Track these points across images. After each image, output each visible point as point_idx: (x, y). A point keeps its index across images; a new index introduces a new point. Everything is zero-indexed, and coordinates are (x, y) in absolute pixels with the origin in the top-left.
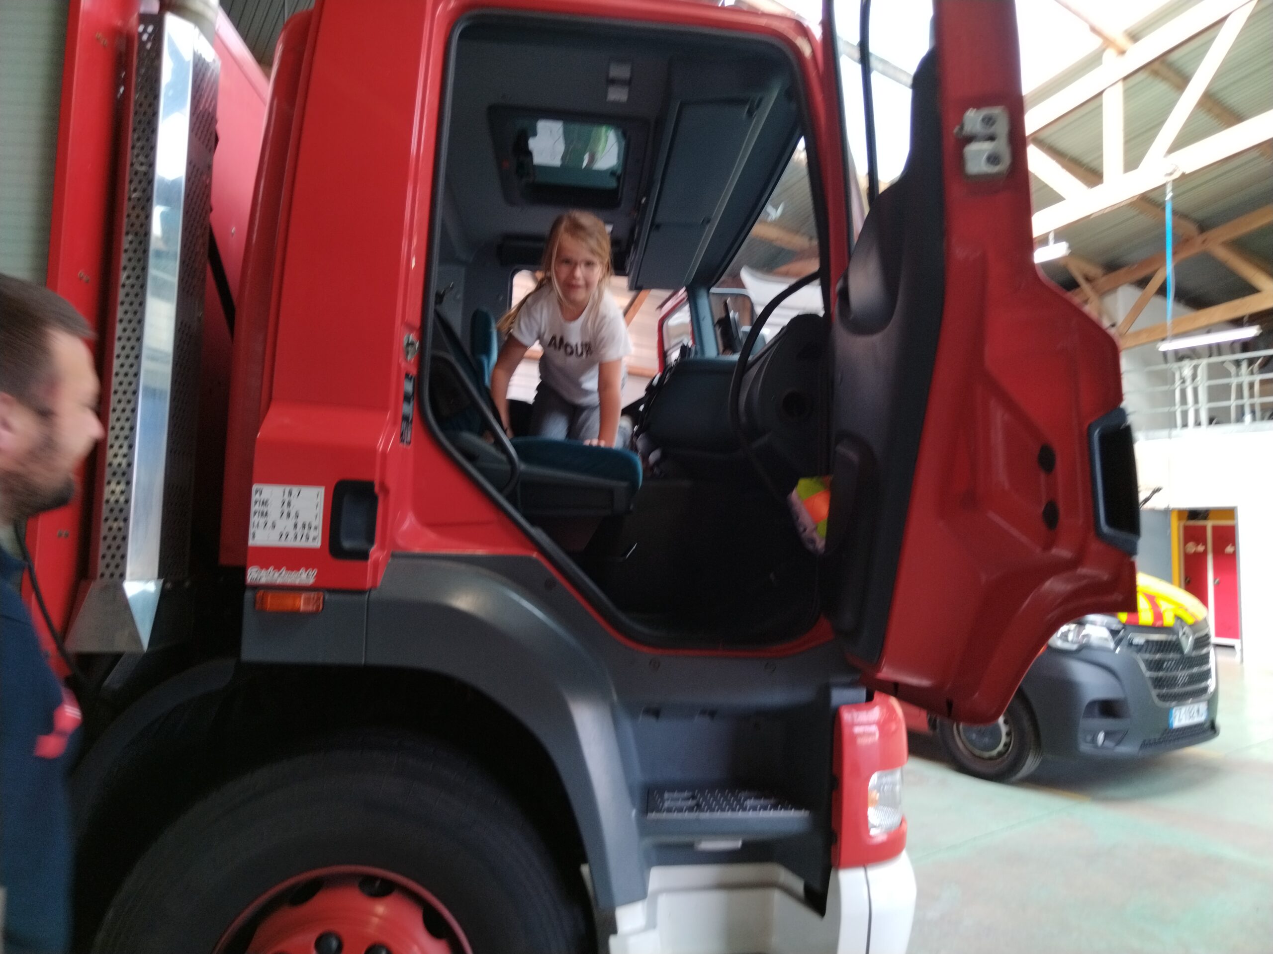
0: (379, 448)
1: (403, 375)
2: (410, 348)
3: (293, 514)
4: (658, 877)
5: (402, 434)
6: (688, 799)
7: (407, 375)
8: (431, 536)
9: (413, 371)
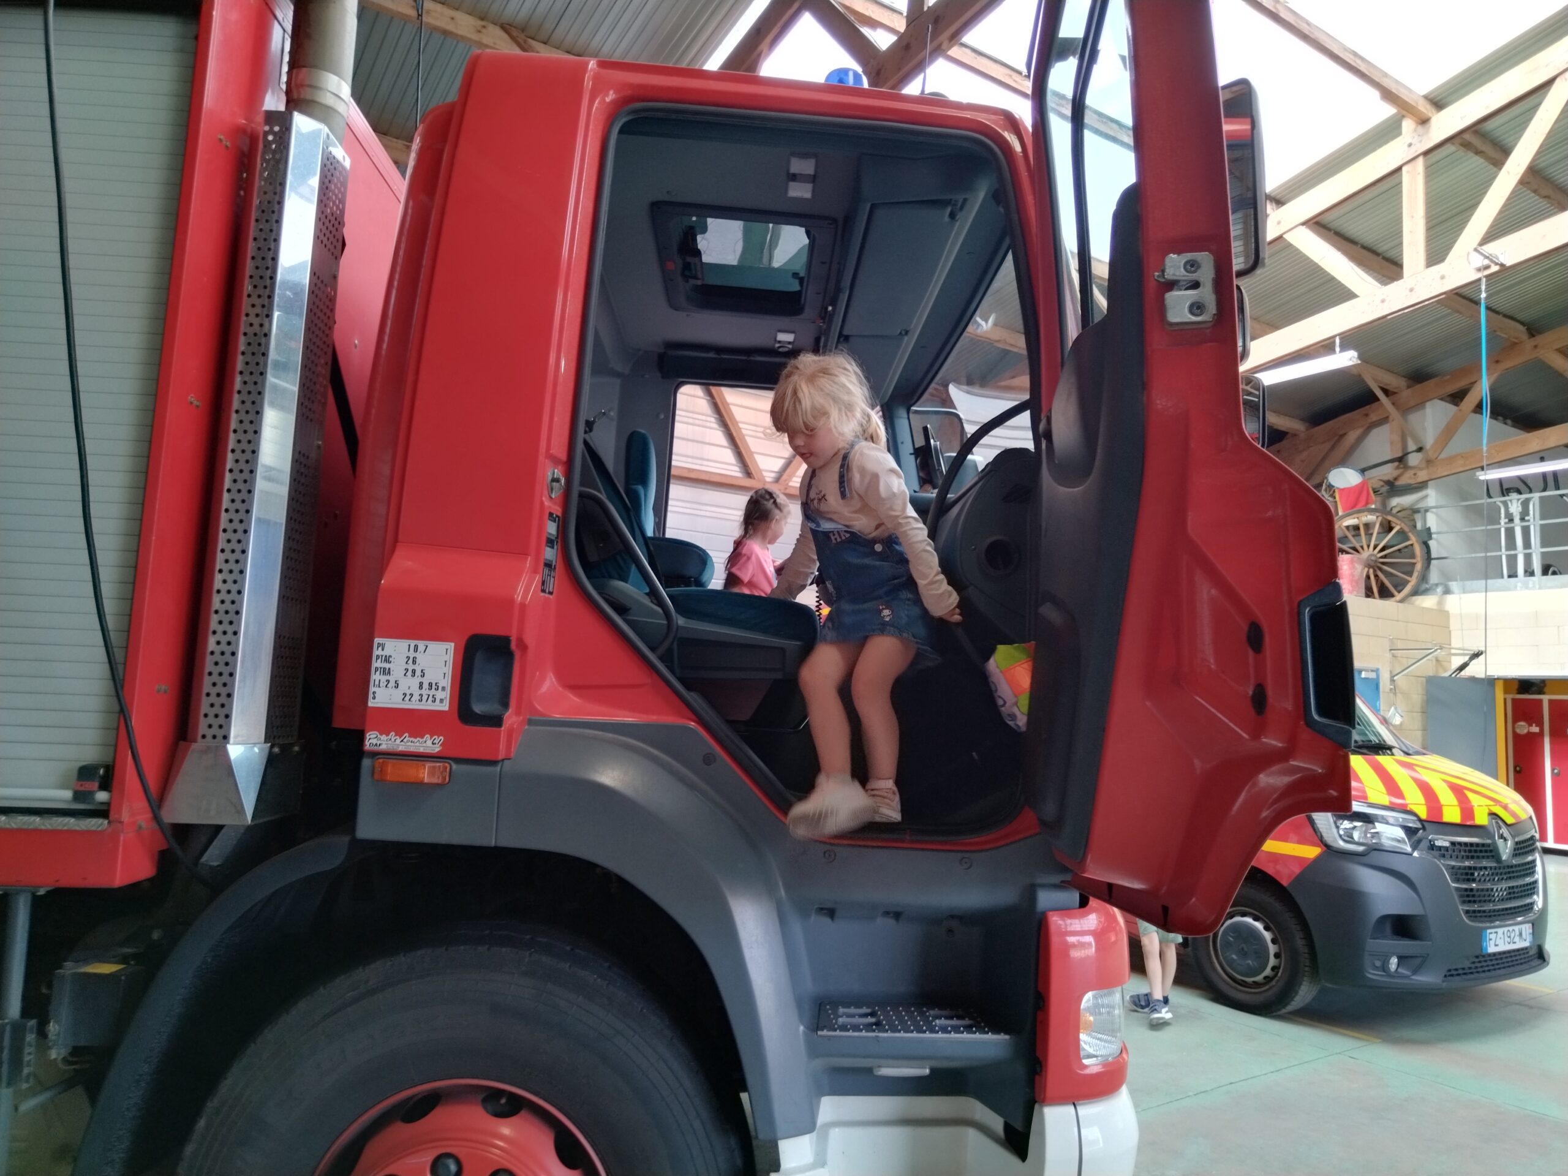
0: (518, 597)
1: (547, 515)
2: (554, 484)
3: (418, 673)
4: (829, 1107)
5: (543, 583)
6: (866, 1015)
7: (551, 514)
8: (574, 699)
9: (558, 511)
